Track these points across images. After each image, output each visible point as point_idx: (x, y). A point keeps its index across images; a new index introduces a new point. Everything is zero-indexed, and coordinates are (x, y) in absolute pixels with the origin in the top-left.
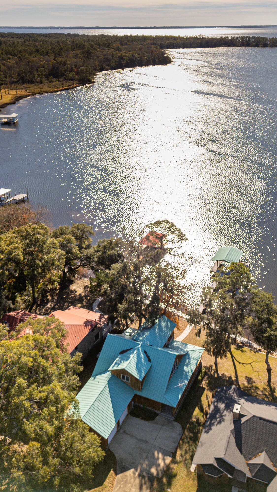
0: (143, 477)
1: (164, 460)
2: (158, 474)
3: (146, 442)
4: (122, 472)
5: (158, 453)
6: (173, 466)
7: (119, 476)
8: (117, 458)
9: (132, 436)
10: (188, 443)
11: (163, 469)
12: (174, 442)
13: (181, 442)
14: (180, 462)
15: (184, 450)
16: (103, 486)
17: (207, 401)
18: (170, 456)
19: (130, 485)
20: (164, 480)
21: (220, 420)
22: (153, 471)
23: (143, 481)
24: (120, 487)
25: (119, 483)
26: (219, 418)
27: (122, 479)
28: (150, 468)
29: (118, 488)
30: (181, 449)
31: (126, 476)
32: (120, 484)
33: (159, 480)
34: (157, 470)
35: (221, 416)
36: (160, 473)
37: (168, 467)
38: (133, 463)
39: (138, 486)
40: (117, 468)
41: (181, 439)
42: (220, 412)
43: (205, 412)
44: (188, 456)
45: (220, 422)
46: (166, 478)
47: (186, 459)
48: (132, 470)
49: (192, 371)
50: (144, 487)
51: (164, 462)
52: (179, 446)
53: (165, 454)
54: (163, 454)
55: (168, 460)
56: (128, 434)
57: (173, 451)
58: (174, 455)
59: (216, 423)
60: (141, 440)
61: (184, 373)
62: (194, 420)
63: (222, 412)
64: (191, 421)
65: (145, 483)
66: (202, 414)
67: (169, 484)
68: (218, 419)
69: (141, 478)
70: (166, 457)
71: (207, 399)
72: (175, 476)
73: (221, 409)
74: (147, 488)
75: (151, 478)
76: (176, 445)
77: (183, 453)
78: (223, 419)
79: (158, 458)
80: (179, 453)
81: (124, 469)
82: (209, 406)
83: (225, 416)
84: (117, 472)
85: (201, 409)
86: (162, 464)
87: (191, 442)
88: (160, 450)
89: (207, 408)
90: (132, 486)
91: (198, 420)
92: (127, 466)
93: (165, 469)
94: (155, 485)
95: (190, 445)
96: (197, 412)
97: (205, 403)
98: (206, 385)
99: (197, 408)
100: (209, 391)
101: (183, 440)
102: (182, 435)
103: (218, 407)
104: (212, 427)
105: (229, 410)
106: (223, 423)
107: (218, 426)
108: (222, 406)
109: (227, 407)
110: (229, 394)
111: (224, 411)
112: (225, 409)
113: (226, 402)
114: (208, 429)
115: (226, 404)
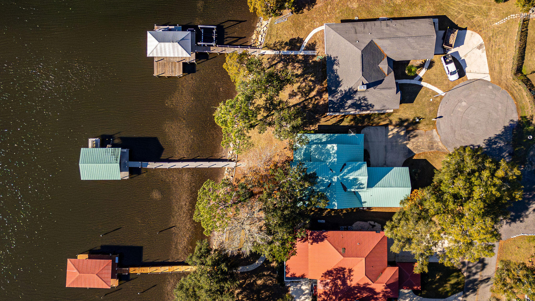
0: (409, 137)
1: (392, 130)
2: (403, 130)
3: (386, 147)
5: (390, 135)
6: (394, 123)
7: (415, 152)
8: (404, 160)
9: (385, 158)
10: (373, 119)
11: (398, 128)
12: (377, 129)
13: (374, 125)
14: (389, 119)
15: (379, 121)
16: (426, 158)
18: (388, 127)
20: (406, 124)
22: (402, 133)
23: (412, 136)
24: (421, 148)
25: (420, 150)
27: (416, 150)
28: (402, 136)
29: (423, 149)
30: (379, 123)
31: (414, 148)
33: (407, 127)
34: (401, 132)
36: (402, 129)
37: (395, 126)
39: (416, 138)
40: (411, 156)
41: (372, 126)
43: (342, 118)
44: (383, 116)
46: (403, 124)
47: (386, 117)
48: (408, 146)
50: (415, 134)
51: (394, 129)
52: (377, 125)
53: (388, 131)
54: (388, 133)
55: (391, 127)
56: (385, 161)
57: (384, 127)
58: (386, 126)
59: (366, 102)
60: (386, 151)
62: (352, 123)
64: (354, 125)
65: (412, 135)
66: (344, 119)
67: (407, 120)
68: (363, 101)
69: (410, 139)
70: (390, 129)
71: (329, 120)
72: (400, 119)
74: (414, 132)
75: (408, 132)
76: (379, 128)
77: (382, 120)
78: (362, 98)
79: (393, 134)
80: (383, 123)
81: (410, 152)
82: (336, 116)
83: (360, 97)
84: (413, 154)
85: (342, 121)
86: (396, 130)
87: (372, 118)
88: (387, 135)
89: (338, 117)
91: (351, 120)
94: (411, 128)
95: (374, 118)
96: (345, 123)
97: (334, 121)
98: (314, 126)
99: (342, 124)
100: (321, 122)
101: (373, 124)
102: (369, 126)
103: (350, 105)
104: (369, 104)
105: (355, 96)
106: (366, 97)
107: (368, 100)
108: (350, 102)
109: (351, 98)
110: (337, 100)
111: (355, 99)
112: (353, 99)
113: (345, 101)
114: (371, 107)
115: (347, 100)
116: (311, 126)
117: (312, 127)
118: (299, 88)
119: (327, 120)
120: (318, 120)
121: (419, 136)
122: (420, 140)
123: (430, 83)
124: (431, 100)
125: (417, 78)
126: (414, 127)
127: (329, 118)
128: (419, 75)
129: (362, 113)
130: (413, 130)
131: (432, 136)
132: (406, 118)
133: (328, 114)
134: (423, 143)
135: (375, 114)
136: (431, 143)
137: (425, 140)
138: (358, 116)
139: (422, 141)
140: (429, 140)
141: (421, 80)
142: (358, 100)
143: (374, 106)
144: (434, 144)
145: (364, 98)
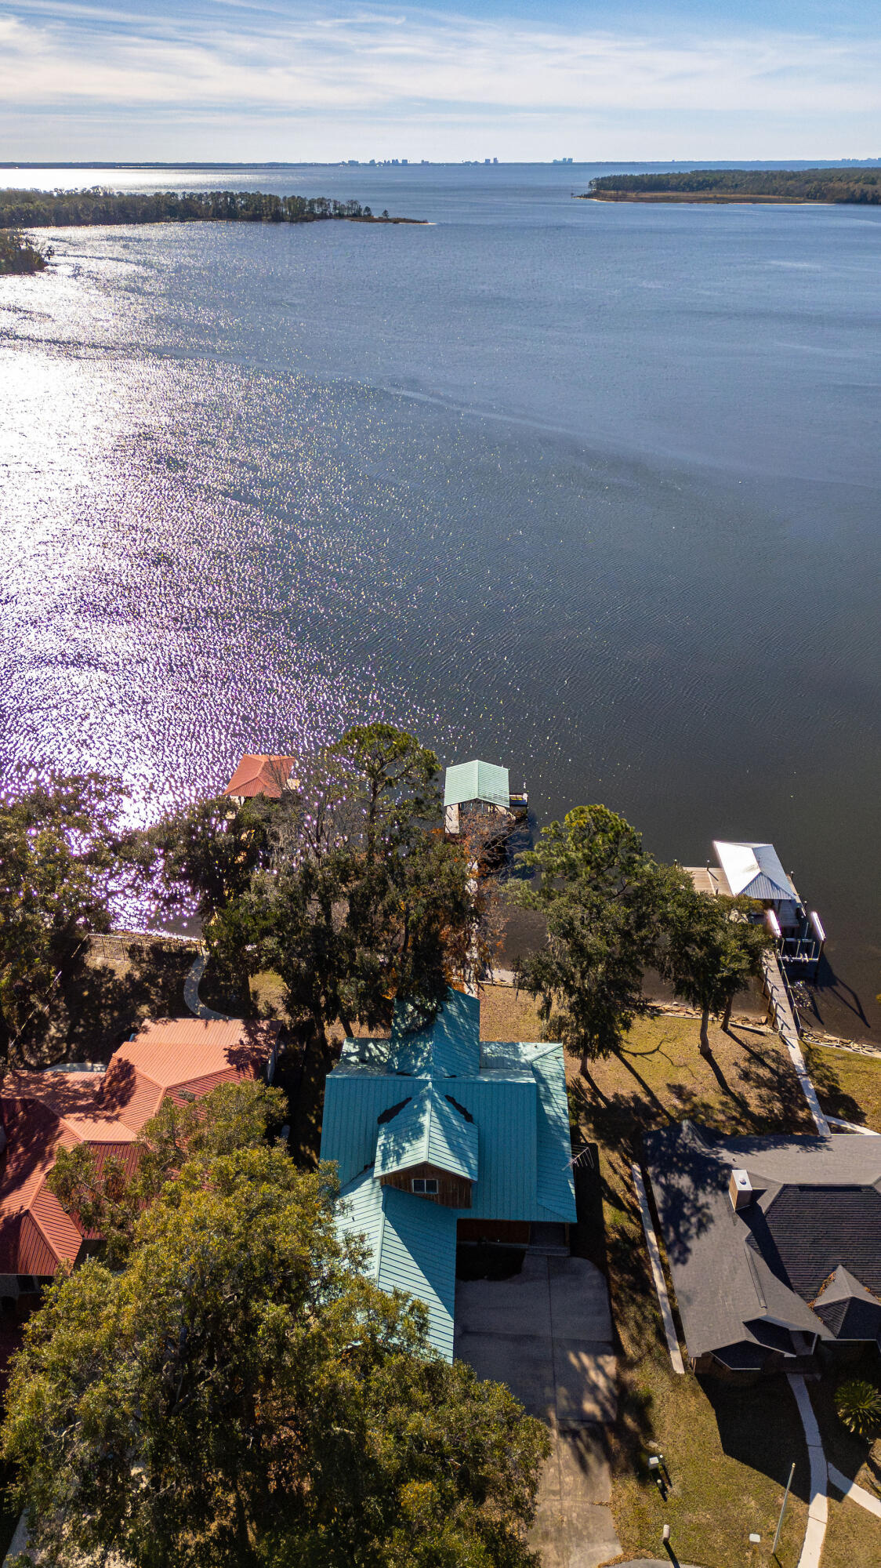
0: (575, 1434)
1: (600, 1368)
2: (604, 1411)
3: (532, 1338)
5: (577, 1356)
6: (630, 1376)
9: (490, 1335)
10: (634, 1301)
11: (610, 1391)
12: (599, 1313)
13: (614, 1305)
14: (640, 1359)
15: (632, 1323)
18: (609, 1354)
19: (552, 1470)
20: (629, 1421)
21: (700, 1221)
22: (589, 1407)
23: (581, 1445)
26: (692, 1215)
28: (579, 1403)
30: (624, 1324)
33: (618, 1428)
34: (597, 1401)
35: (698, 1210)
36: (608, 1406)
37: (618, 1382)
39: (576, 1467)
41: (610, 1295)
42: (687, 1200)
43: (627, 1207)
44: (651, 1337)
45: (702, 1227)
46: (630, 1414)
47: (649, 1347)
49: (565, 1113)
50: (591, 1459)
51: (606, 1375)
52: (615, 1318)
53: (596, 1351)
54: (587, 1353)
55: (610, 1364)
56: (478, 1333)
57: (609, 1338)
58: (617, 1349)
59: (693, 1231)
60: (519, 1339)
61: (550, 1122)
62: (615, 1236)
63: (692, 1197)
64: (608, 1241)
65: (588, 1449)
66: (624, 1214)
67: (647, 1429)
68: (694, 1220)
69: (569, 1439)
70: (601, 1361)
71: (615, 1172)
72: (648, 1401)
73: (685, 1190)
74: (600, 1462)
75: (597, 1431)
76: (605, 1320)
77: (635, 1332)
78: (705, 1215)
79: (585, 1370)
80: (624, 1337)
82: (629, 1189)
83: (706, 1206)
85: (617, 1203)
86: (601, 1382)
87: (638, 1298)
88: (577, 1346)
89: (628, 1196)
90: (560, 1473)
91: (622, 1232)
93: (616, 1392)
94: (613, 1442)
95: (640, 1307)
96: (609, 1213)
97: (615, 1183)
98: (592, 1135)
99: (605, 1203)
100: (607, 1151)
101: (617, 1298)
102: (609, 1286)
103: (673, 1186)
104: (690, 1244)
105: (709, 1189)
106: (711, 1226)
107: (703, 1236)
108: (684, 1182)
109: (699, 1182)
110: (685, 1146)
111: (697, 1195)
112: (696, 1188)
113: (687, 1169)
114: (680, 1253)
115: (690, 1173)
116: (591, 1126)
117: (589, 1129)
119: (616, 1166)
120: (612, 1145)
121: (580, 1478)
122: (569, 1479)
123: (830, 1535)
124: (755, 1538)
125: (838, 1478)
126: (622, 1459)
127: (624, 1170)
128: (855, 1486)
129: (653, 1264)
130: (609, 1456)
131: (591, 1539)
132: (656, 1424)
133: (636, 1167)
134: (554, 1493)
135: (657, 1308)
136: (559, 1530)
137: (567, 1503)
138: (641, 1252)
139: (567, 1488)
140: (570, 1522)
141: (836, 1494)
142: (694, 1206)
143: (684, 1262)
144: (556, 1547)
145: (704, 1220)
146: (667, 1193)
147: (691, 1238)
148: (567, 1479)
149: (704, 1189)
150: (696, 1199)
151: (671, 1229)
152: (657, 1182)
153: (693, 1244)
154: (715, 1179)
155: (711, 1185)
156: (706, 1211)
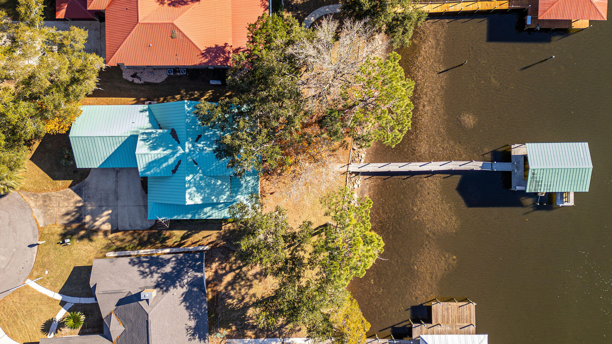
1: (104, 223)
2: (86, 223)
3: (117, 199)
4: (75, 191)
6: (101, 234)
7: (70, 191)
8: (86, 179)
9: (117, 181)
10: (134, 240)
12: (130, 225)
13: (131, 232)
14: (109, 239)
15: (124, 237)
16: (54, 181)
17: (201, 238)
18: (112, 227)
19: (67, 204)
21: (146, 273)
22: (88, 218)
23: (74, 213)
24: (61, 197)
25: (64, 193)
26: (150, 270)
27: (69, 195)
29: (59, 195)
31: (73, 196)
32: (64, 195)
34: (90, 221)
35: (151, 273)
37: (98, 230)
38: (89, 197)
40: (77, 185)
41: (136, 231)
42: (158, 269)
43: (183, 241)
45: (143, 273)
47: (114, 244)
48: (80, 199)
50: (68, 217)
51: (101, 225)
52: (126, 231)
53: (112, 222)
54: (109, 219)
55: (106, 227)
56: (117, 176)
57: (119, 228)
58: (114, 231)
59: (142, 269)
60: (116, 192)
62: (167, 234)
63: (159, 271)
64: (164, 231)
65: (73, 216)
66: (179, 240)
68: (147, 270)
71: (203, 238)
73: (163, 269)
75: (79, 220)
77: (120, 238)
78: (148, 275)
79: (102, 217)
81: (79, 192)
83: (152, 277)
84: (73, 187)
85: (184, 238)
88: (114, 215)
89: (189, 243)
90: (66, 207)
91: (169, 238)
92: (84, 193)
93: (94, 228)
94: (75, 226)
96: (178, 234)
97: (197, 237)
98: (227, 229)
99: (185, 231)
100: (218, 235)
101: (135, 234)
102: (141, 230)
103: (168, 263)
104: (136, 266)
105: (160, 279)
106: (141, 277)
107: (138, 273)
108: (168, 269)
109: (165, 276)
110: (187, 272)
111: (159, 273)
112: (162, 274)
113: (174, 271)
114: (134, 262)
115: (171, 273)
116: (232, 229)
117: (229, 227)
118: (251, 286)
119: (209, 238)
120: (222, 238)
123: (49, 298)
124: (47, 272)
125: (69, 306)
127: (205, 241)
128: (65, 311)
131: (44, 217)
133: (207, 247)
134: (59, 204)
135: (132, 250)
136: (46, 206)
137: (56, 209)
138: (159, 245)
139: (61, 209)
140: (49, 210)
141: (63, 303)
142: (154, 271)
143: (130, 263)
144: (41, 205)
145: (145, 275)
146: (165, 261)
147: (139, 267)
148: (64, 209)
149: (160, 277)
150: (157, 273)
151: (147, 260)
152: (174, 257)
153: (136, 268)
154: (164, 283)
155: (161, 281)
156: (150, 276)
